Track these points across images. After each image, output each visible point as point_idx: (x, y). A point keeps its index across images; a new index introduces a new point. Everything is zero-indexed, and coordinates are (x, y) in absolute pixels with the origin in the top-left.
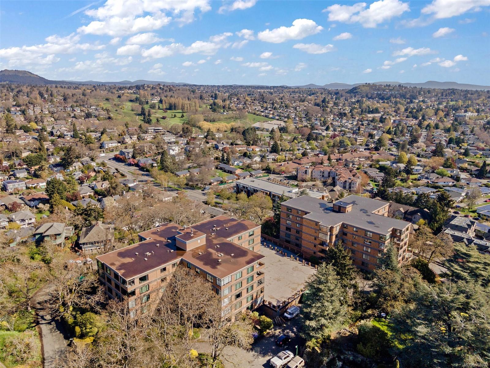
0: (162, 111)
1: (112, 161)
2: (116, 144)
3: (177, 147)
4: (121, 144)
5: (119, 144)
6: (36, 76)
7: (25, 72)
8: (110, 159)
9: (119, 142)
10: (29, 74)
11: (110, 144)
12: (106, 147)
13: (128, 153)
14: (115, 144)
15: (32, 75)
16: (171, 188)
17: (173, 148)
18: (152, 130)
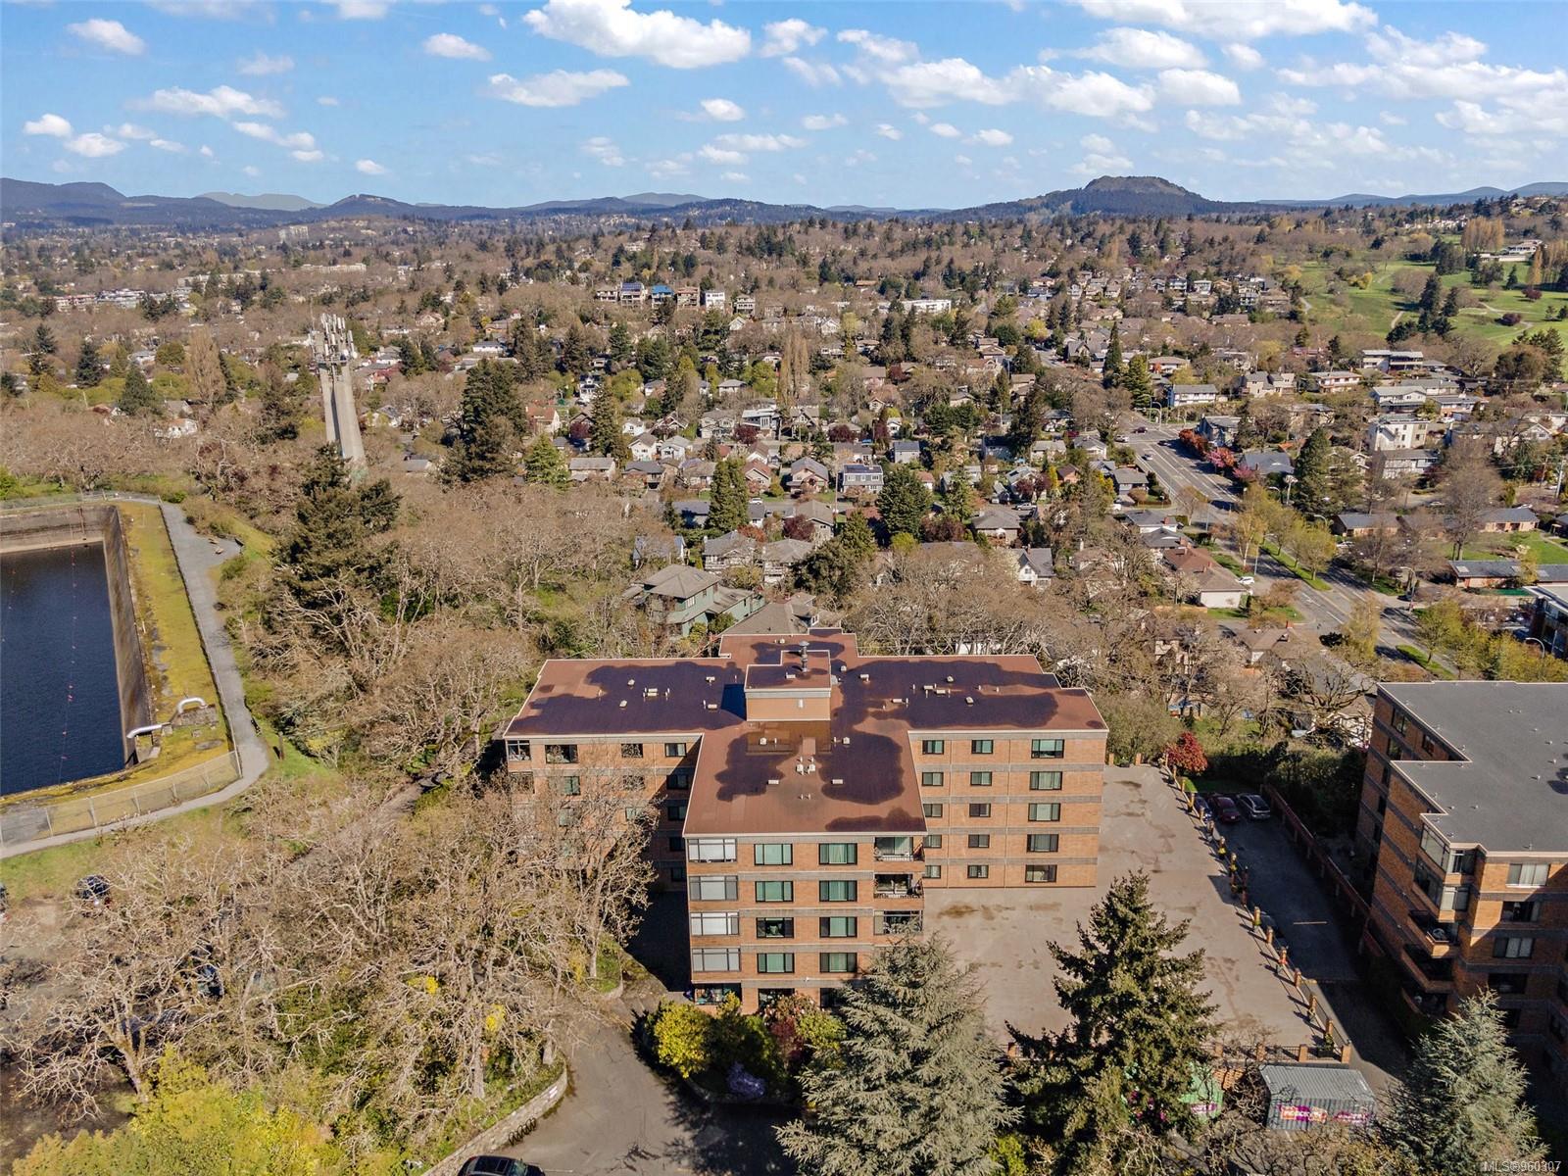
0: (1519, 293)
1: (1166, 450)
2: (1213, 397)
3: (1410, 427)
4: (1230, 399)
5: (1223, 399)
6: (1177, 192)
7: (1151, 181)
8: (1161, 443)
9: (1225, 392)
10: (1160, 185)
11: (1191, 397)
12: (1177, 404)
13: (1224, 429)
14: (1208, 397)
15: (1167, 190)
16: (1281, 564)
17: (1392, 428)
18: (1379, 361)
